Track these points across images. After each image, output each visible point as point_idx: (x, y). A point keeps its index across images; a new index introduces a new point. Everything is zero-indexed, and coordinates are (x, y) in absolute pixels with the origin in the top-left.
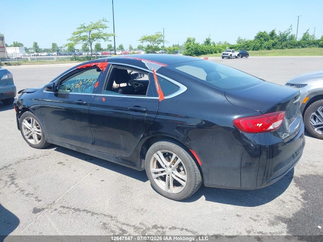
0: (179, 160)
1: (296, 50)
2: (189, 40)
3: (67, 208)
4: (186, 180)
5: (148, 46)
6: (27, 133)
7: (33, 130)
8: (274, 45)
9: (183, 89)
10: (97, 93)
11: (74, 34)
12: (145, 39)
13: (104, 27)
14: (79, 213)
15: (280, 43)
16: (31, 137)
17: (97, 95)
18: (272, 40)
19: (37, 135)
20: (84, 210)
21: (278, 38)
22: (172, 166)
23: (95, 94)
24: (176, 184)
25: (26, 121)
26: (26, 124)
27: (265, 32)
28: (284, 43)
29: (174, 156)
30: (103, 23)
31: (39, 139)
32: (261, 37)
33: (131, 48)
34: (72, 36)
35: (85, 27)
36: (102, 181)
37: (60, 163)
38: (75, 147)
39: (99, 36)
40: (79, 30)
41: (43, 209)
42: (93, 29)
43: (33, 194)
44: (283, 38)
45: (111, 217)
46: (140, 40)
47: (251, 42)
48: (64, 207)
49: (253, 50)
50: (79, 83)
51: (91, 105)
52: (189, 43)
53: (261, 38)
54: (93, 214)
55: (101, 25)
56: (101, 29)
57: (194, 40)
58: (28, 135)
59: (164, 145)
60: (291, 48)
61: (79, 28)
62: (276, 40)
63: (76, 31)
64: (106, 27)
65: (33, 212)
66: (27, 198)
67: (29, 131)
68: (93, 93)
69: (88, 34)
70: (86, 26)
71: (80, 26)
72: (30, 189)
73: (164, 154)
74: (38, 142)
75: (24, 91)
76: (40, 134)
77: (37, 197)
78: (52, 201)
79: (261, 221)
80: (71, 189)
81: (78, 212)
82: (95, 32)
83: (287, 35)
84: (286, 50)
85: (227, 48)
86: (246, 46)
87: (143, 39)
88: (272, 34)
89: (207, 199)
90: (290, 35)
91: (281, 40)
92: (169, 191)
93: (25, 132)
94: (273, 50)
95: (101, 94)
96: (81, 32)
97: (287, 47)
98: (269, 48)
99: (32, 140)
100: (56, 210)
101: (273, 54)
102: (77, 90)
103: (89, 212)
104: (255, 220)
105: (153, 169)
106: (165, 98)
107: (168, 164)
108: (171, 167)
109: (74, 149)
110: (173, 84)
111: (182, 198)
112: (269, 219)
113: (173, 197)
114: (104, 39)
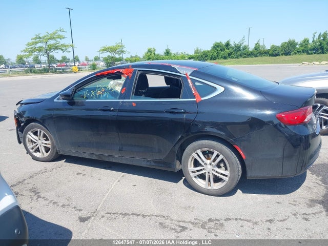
0: (221, 157)
1: (250, 59)
2: (149, 51)
3: (113, 214)
4: (229, 175)
5: (109, 56)
6: (32, 146)
7: (39, 142)
8: (229, 54)
9: (220, 89)
10: (124, 99)
11: (29, 44)
12: (105, 50)
13: (61, 38)
14: (129, 217)
15: (235, 53)
16: (38, 150)
17: (125, 100)
18: (227, 50)
19: (45, 147)
20: (133, 214)
21: (233, 48)
22: (213, 163)
23: (122, 100)
24: (217, 180)
25: (32, 134)
26: (30, 136)
27: (220, 42)
28: (239, 53)
29: (216, 153)
30: (61, 33)
31: (47, 152)
32: (217, 46)
33: (87, 59)
34: (26, 47)
35: (40, 38)
36: (134, 186)
37: (79, 174)
38: (96, 155)
39: (57, 47)
40: (33, 41)
41: (89, 218)
42: (49, 39)
43: (69, 205)
44: (238, 48)
45: (164, 217)
46: (100, 51)
47: (208, 52)
48: (110, 214)
49: (211, 59)
50: (100, 90)
51: (120, 111)
52: (149, 53)
53: (217, 48)
54: (144, 216)
55: (59, 35)
56: (59, 40)
57: (155, 50)
58: (32, 148)
59: (204, 143)
60: (245, 57)
61: (33, 39)
62: (231, 50)
63: (31, 41)
64: (64, 38)
65: (81, 222)
66: (65, 209)
67: (34, 145)
68: (119, 99)
69: (44, 46)
70: (41, 36)
71: (35, 36)
72: (62, 201)
73: (204, 153)
74: (46, 155)
75: (21, 102)
76: (49, 146)
77: (75, 208)
78: (94, 210)
79: (300, 205)
80: (106, 197)
81: (127, 216)
82: (52, 42)
83: (241, 45)
84: (241, 59)
85: (186, 58)
86: (204, 56)
87: (103, 50)
88: (228, 45)
89: (243, 192)
90: (243, 45)
91: (236, 50)
92: (209, 188)
93: (30, 146)
94: (229, 60)
95: (129, 99)
96: (36, 43)
97: (241, 56)
98: (225, 58)
99: (38, 153)
100: (103, 217)
101: (230, 63)
102: (99, 97)
103: (139, 215)
104: (295, 205)
105: (191, 168)
106: (203, 99)
107: (208, 162)
108: (211, 164)
109: (94, 158)
110: (210, 86)
111: (225, 192)
112: (305, 203)
113: (215, 193)
114: (62, 50)
